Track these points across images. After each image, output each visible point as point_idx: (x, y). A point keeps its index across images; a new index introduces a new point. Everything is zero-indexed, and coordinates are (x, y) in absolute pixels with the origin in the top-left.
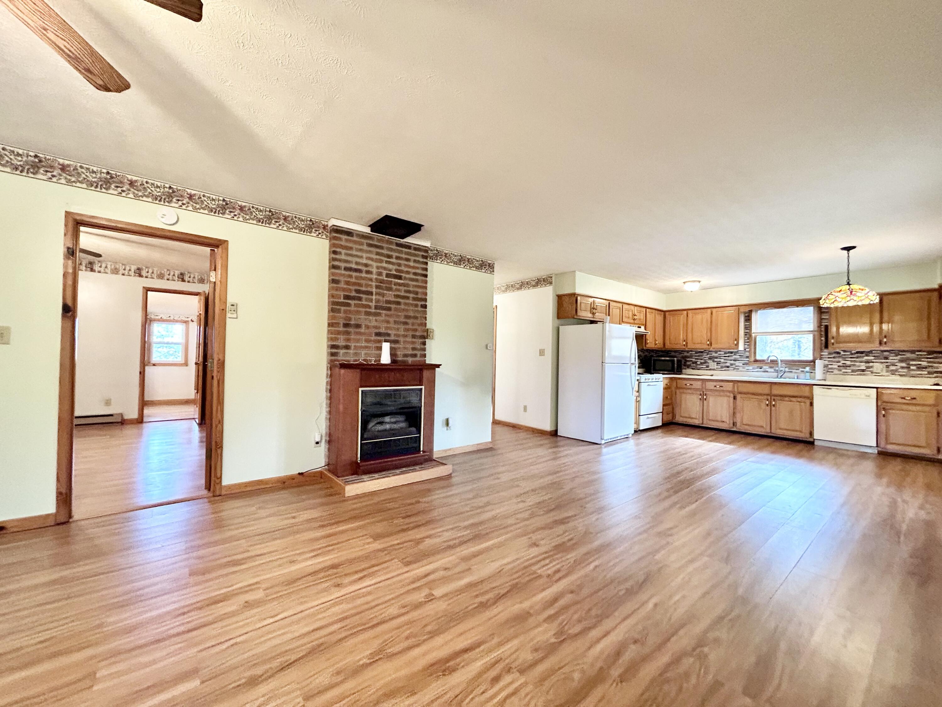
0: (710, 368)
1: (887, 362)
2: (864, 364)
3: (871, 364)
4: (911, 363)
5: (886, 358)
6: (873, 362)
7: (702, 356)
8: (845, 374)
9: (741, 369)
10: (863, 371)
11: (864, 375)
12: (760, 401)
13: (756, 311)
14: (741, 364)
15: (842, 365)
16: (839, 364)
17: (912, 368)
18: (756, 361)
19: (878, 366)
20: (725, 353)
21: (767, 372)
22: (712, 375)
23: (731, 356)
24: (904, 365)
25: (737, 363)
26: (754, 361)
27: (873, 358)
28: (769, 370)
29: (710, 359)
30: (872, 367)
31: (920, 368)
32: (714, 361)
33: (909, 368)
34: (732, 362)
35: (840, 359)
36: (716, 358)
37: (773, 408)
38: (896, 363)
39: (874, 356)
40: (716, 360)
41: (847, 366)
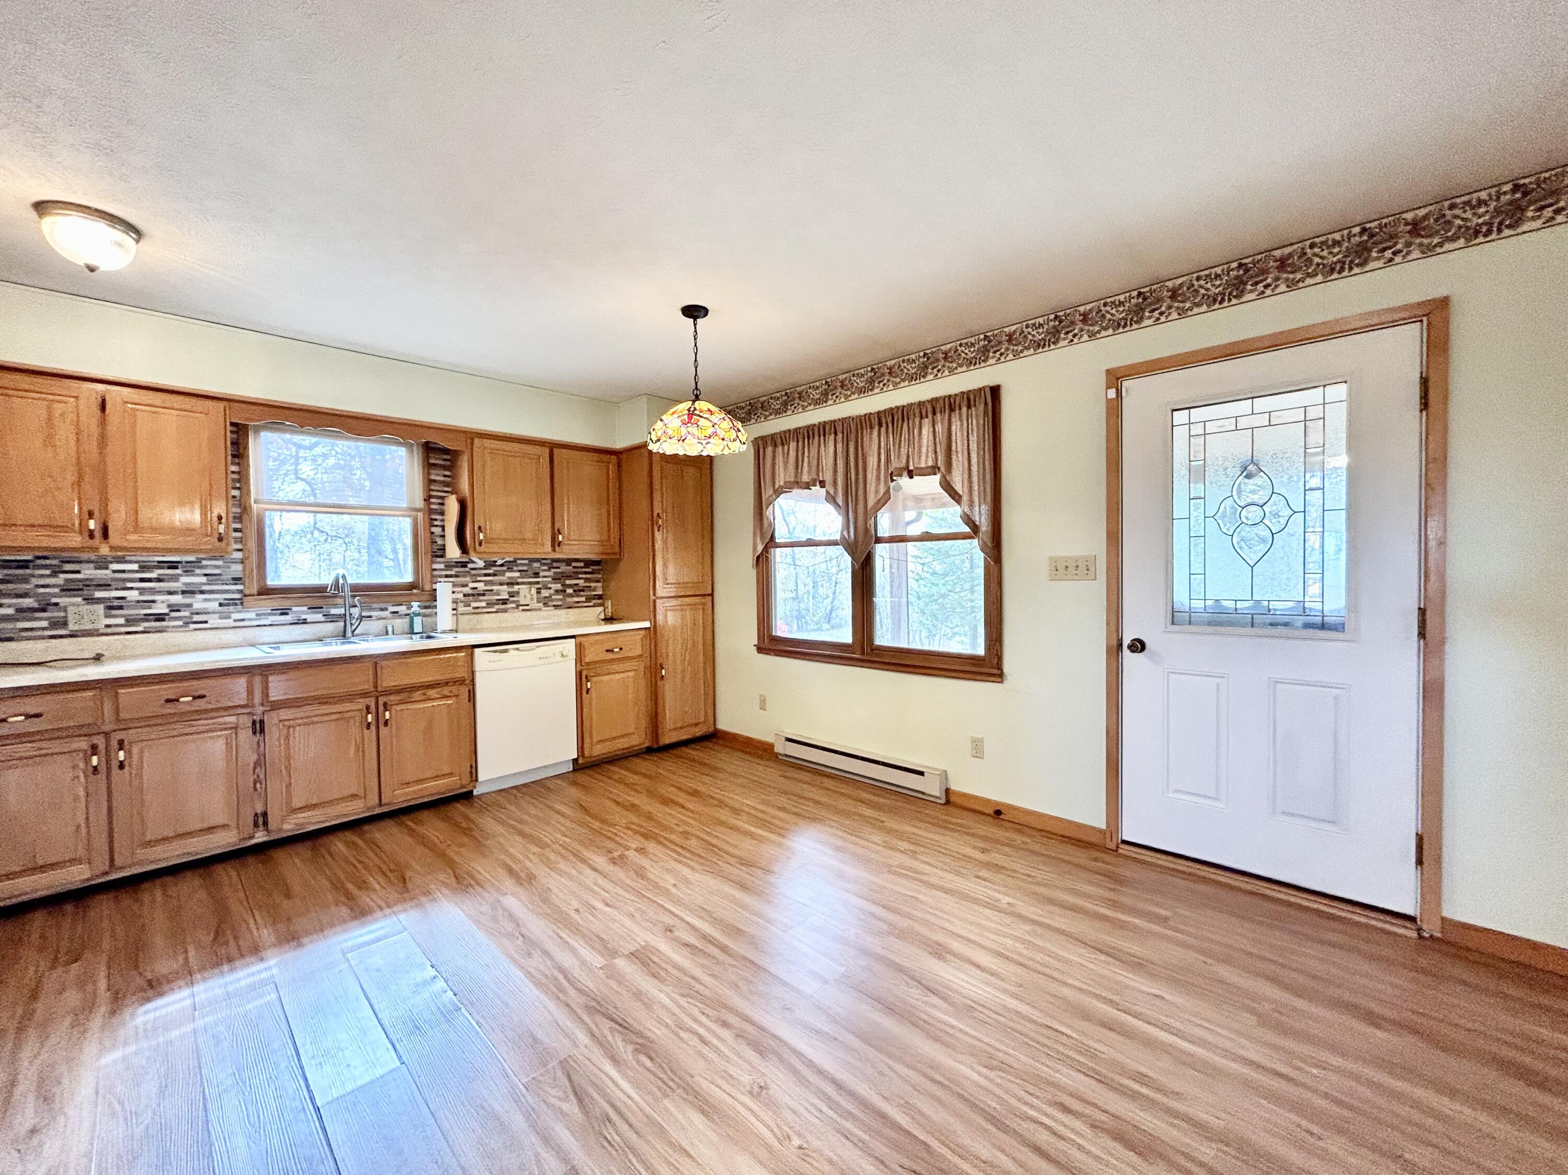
0: (72, 627)
1: (538, 583)
2: (505, 587)
3: (516, 587)
4: (568, 582)
5: (536, 575)
6: (518, 584)
7: (25, 580)
8: (477, 611)
9: (214, 621)
10: (504, 602)
11: (505, 611)
12: (342, 718)
13: (257, 430)
14: (215, 605)
15: (471, 592)
16: (467, 590)
17: (570, 591)
18: (266, 592)
19: (526, 594)
20: (144, 568)
21: (305, 622)
22: (98, 658)
23: (175, 578)
24: (559, 587)
25: (198, 602)
26: (260, 594)
27: (518, 574)
28: (310, 617)
29: (68, 590)
30: (518, 593)
31: (578, 591)
32: (90, 600)
33: (565, 591)
34: (177, 599)
35: (468, 579)
36: (105, 586)
37: (384, 731)
38: (549, 583)
39: (519, 571)
40: (99, 594)
41: (479, 595)
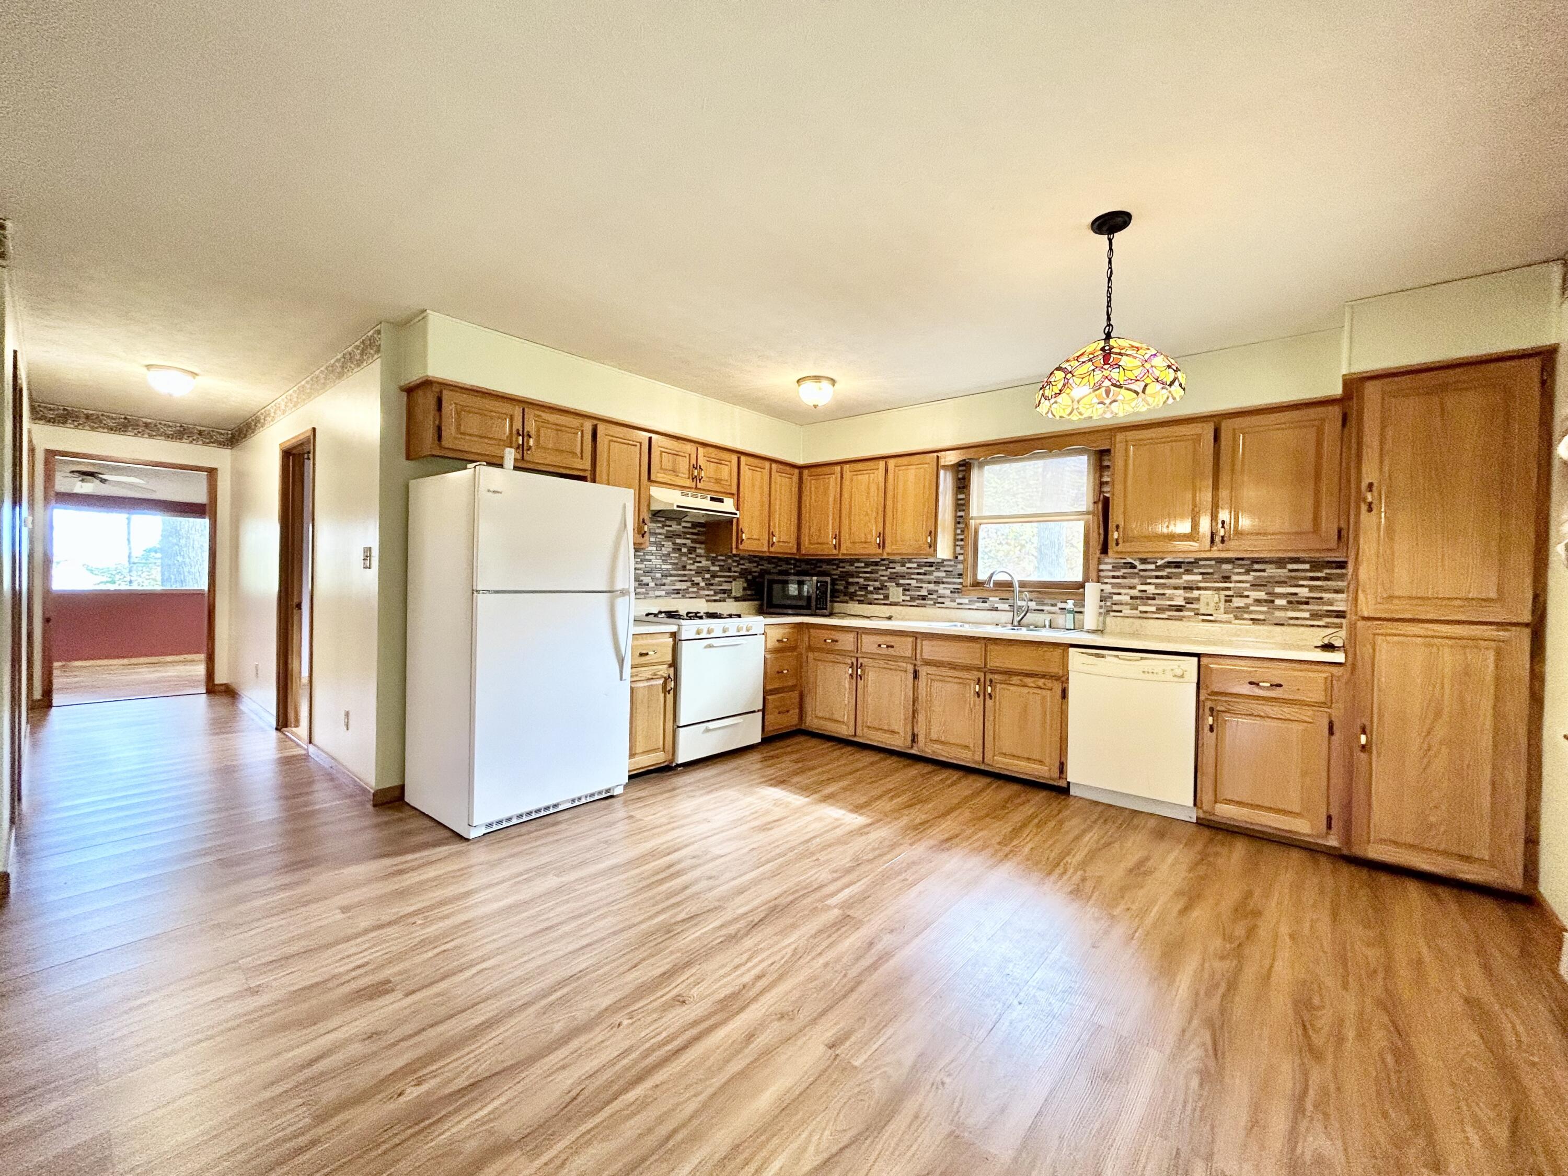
0: (891, 600)
1: (1228, 589)
2: (1181, 592)
3: (1196, 593)
4: (1278, 590)
5: (1226, 579)
6: (1198, 589)
7: (876, 572)
8: (1144, 616)
9: (948, 603)
10: (1179, 609)
11: (1180, 619)
12: (963, 683)
13: (981, 466)
14: (948, 592)
15: (1139, 594)
16: (1134, 592)
17: (1280, 602)
18: (977, 584)
19: (1209, 599)
20: (920, 566)
21: (996, 609)
22: (890, 618)
23: (931, 573)
24: (1262, 595)
25: (943, 590)
26: (973, 586)
27: (1199, 578)
28: (1001, 606)
29: (891, 579)
30: (1198, 599)
31: (1295, 602)
32: (898, 585)
33: (1273, 602)
34: (932, 586)
35: (1136, 581)
36: (903, 577)
38: (1246, 589)
39: (1202, 574)
40: (902, 581)
41: (1148, 598)
